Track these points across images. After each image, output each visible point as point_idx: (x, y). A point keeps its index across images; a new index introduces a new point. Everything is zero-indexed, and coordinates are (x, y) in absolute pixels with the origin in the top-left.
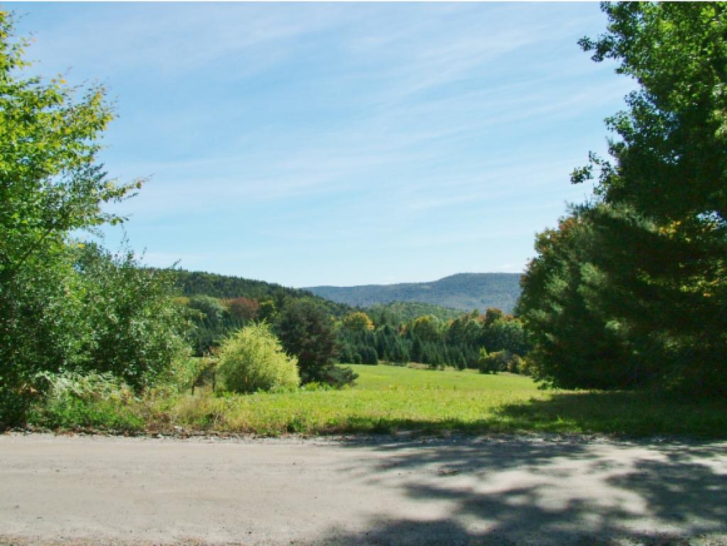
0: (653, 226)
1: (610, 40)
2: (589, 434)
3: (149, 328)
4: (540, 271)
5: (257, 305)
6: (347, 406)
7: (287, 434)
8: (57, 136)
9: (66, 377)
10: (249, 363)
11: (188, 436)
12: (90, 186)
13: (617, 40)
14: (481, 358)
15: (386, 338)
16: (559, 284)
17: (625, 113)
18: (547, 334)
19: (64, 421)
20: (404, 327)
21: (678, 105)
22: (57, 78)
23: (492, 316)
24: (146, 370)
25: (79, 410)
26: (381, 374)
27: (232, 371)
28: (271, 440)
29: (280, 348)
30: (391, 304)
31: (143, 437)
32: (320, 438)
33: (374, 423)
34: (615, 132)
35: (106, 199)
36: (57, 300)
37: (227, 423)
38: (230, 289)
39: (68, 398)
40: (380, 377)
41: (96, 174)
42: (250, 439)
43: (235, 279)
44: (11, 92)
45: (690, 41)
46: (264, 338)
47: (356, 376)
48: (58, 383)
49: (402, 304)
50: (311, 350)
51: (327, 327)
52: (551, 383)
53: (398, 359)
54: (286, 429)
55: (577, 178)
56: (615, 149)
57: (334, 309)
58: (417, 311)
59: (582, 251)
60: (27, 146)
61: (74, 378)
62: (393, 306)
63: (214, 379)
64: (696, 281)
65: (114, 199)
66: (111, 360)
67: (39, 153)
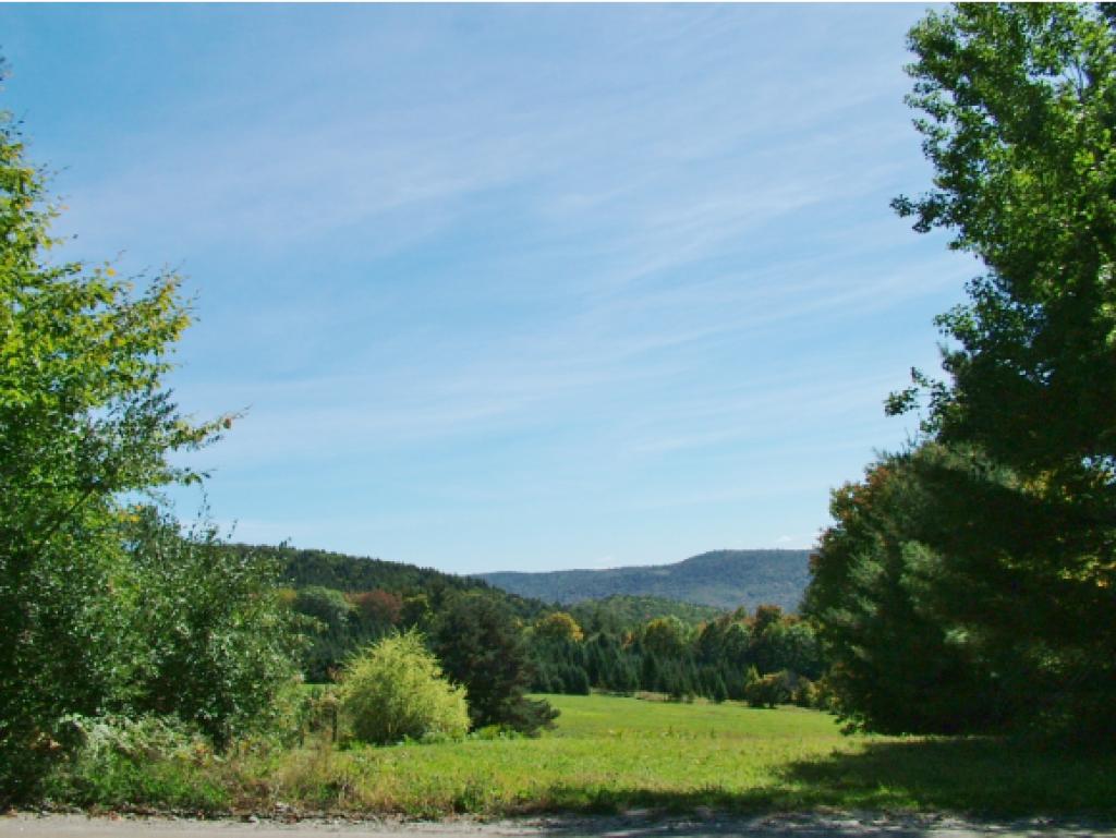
0: (1013, 477)
1: (939, 201)
2: (929, 812)
3: (238, 646)
4: (839, 549)
5: (401, 602)
6: (545, 766)
7: (455, 816)
8: (103, 349)
9: (107, 722)
10: (390, 696)
11: (298, 820)
12: (150, 424)
13: (949, 200)
14: (750, 683)
15: (601, 652)
16: (870, 569)
17: (966, 308)
18: (853, 647)
19: (104, 794)
20: (629, 635)
21: (1045, 297)
22: (103, 267)
23: (766, 617)
24: (231, 710)
25: (127, 776)
26: (593, 710)
27: (363, 708)
28: (429, 825)
29: (439, 671)
30: (610, 598)
31: (227, 822)
32: (507, 823)
33: (590, 797)
34: (951, 337)
35: (175, 443)
36: (95, 603)
37: (359, 797)
38: (360, 577)
39: (110, 757)
40: (592, 714)
41: (160, 406)
42: (396, 823)
43: (368, 561)
44: (37, 283)
45: (1060, 201)
46: (413, 656)
47: (556, 714)
48: (95, 732)
49: (625, 598)
50: (486, 673)
51: (512, 636)
52: (861, 724)
53: (621, 686)
54: (452, 807)
55: (896, 407)
56: (952, 363)
57: (520, 608)
58: (649, 609)
59: (906, 517)
60: (57, 365)
61: (120, 724)
62: (612, 602)
63: (335, 721)
64: (1085, 562)
65: (186, 445)
66: (178, 695)
67: (75, 375)
